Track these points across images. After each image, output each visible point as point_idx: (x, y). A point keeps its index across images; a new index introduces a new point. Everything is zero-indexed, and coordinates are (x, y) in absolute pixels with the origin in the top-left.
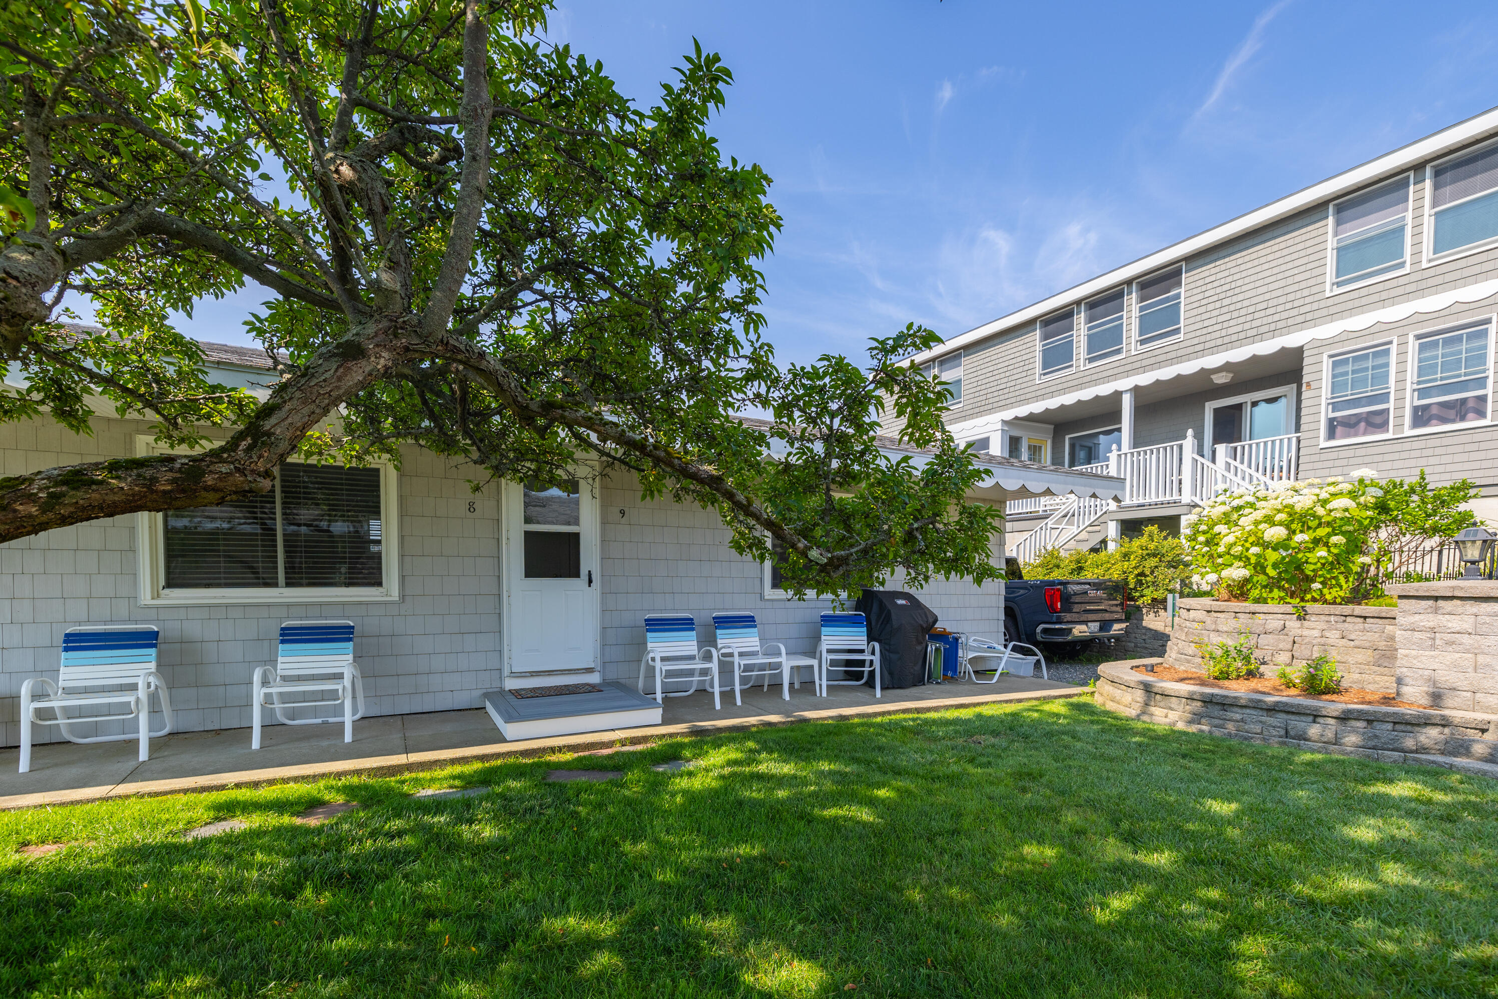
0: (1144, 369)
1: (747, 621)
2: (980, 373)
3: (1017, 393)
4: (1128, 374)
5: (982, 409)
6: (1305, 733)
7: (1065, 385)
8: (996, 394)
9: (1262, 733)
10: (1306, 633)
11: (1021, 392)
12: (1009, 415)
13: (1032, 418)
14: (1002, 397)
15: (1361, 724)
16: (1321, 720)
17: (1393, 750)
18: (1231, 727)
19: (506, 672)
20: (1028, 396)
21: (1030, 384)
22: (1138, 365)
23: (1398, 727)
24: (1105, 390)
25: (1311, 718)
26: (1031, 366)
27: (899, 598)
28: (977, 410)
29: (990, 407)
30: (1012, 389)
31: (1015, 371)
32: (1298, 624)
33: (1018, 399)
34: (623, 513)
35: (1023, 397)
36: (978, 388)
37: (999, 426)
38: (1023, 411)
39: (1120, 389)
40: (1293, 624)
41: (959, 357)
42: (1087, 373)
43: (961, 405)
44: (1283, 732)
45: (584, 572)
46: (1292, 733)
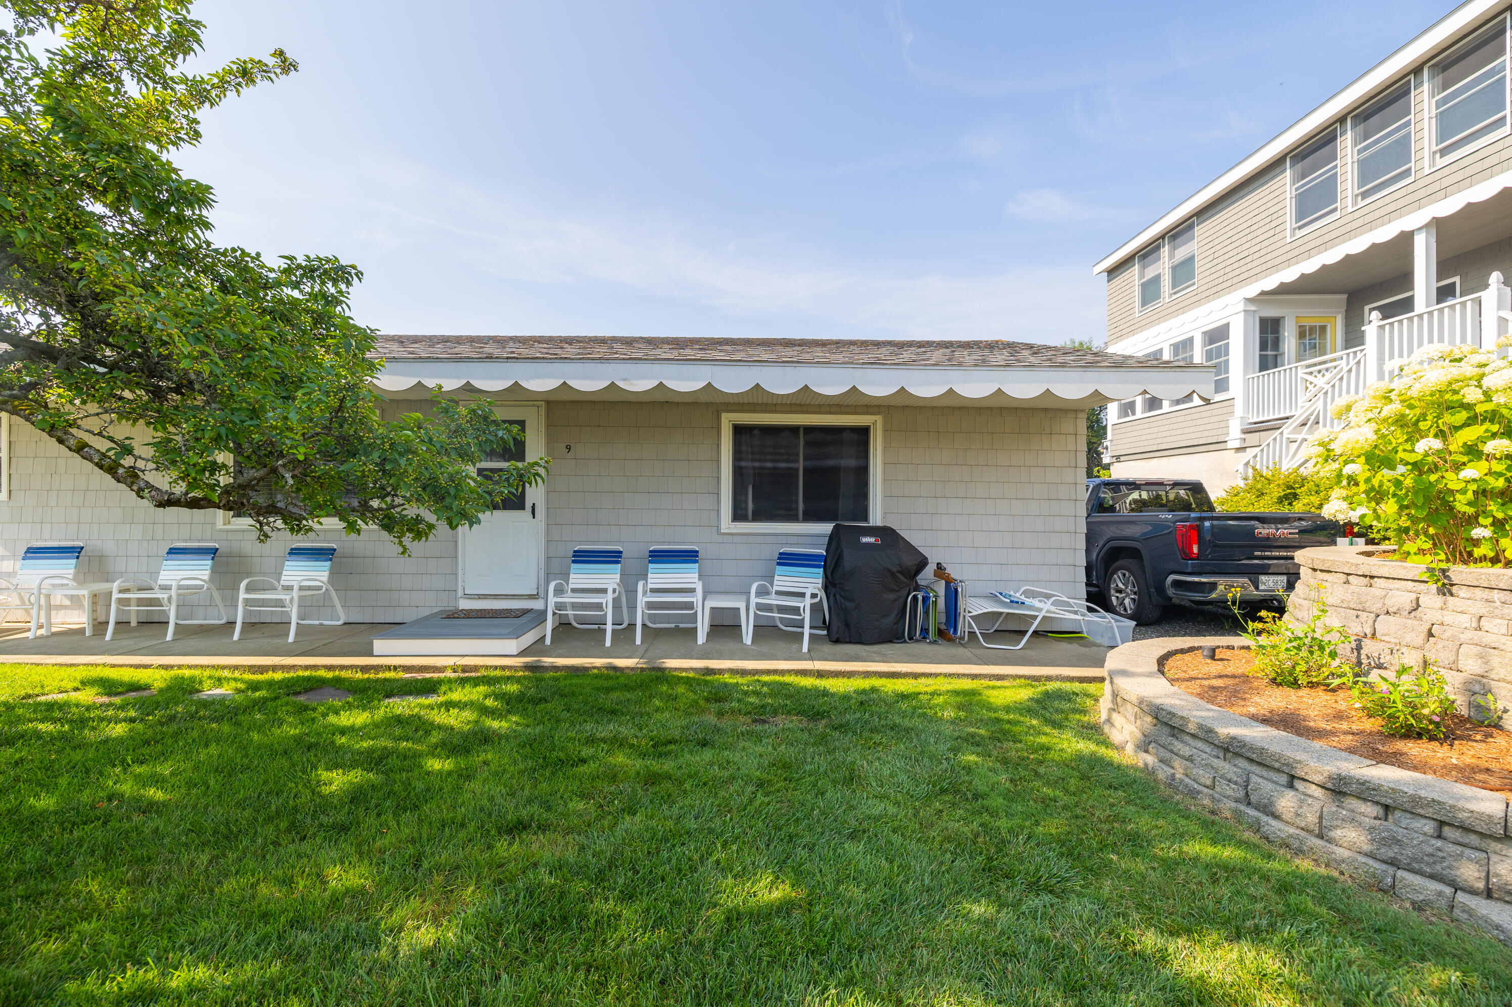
0: (1445, 192)
1: (689, 556)
2: (1216, 242)
3: (1263, 260)
4: (1419, 204)
5: (1220, 287)
6: (1272, 804)
7: (1327, 238)
8: (1236, 265)
9: (1213, 787)
10: (1448, 618)
11: (1268, 257)
12: (1253, 290)
13: (1284, 290)
14: (1244, 269)
15: (1370, 810)
16: (1298, 784)
17: (1432, 877)
18: (1179, 769)
19: (460, 593)
20: (1277, 261)
21: (1279, 244)
22: (1436, 187)
23: (1447, 830)
24: (1385, 234)
25: (1284, 779)
26: (1279, 221)
27: (865, 535)
28: (1213, 290)
29: (1229, 283)
30: (1256, 256)
31: (1260, 232)
32: (1439, 600)
33: (1265, 267)
34: (569, 448)
35: (1270, 264)
36: (1215, 262)
37: (1241, 306)
38: (1270, 283)
39: (1408, 228)
40: (1430, 599)
41: (1191, 227)
42: (1357, 215)
43: (1195, 287)
44: (1242, 794)
45: (528, 505)
46: (1254, 798)
